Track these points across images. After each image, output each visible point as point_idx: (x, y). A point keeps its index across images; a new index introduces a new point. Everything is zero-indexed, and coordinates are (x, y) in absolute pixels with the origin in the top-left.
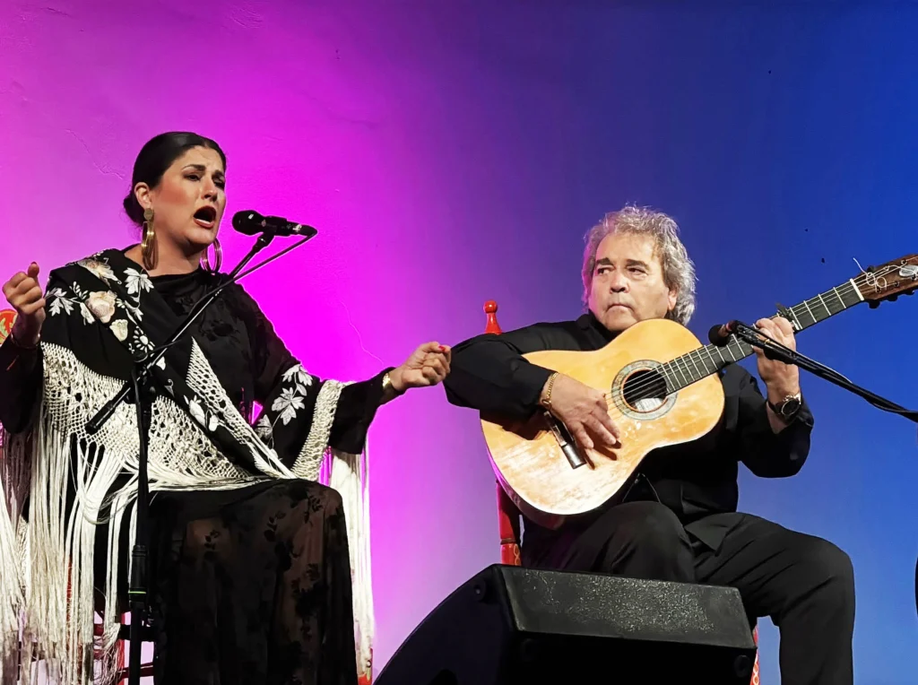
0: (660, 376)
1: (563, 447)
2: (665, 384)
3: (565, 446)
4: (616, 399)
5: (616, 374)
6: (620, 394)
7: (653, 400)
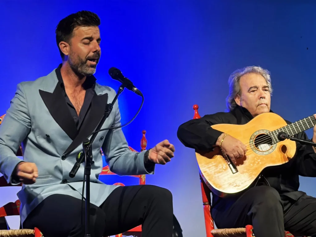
0: (270, 136)
1: (229, 165)
2: (272, 140)
3: (230, 164)
4: (251, 145)
5: (252, 135)
6: (253, 143)
7: (265, 145)
